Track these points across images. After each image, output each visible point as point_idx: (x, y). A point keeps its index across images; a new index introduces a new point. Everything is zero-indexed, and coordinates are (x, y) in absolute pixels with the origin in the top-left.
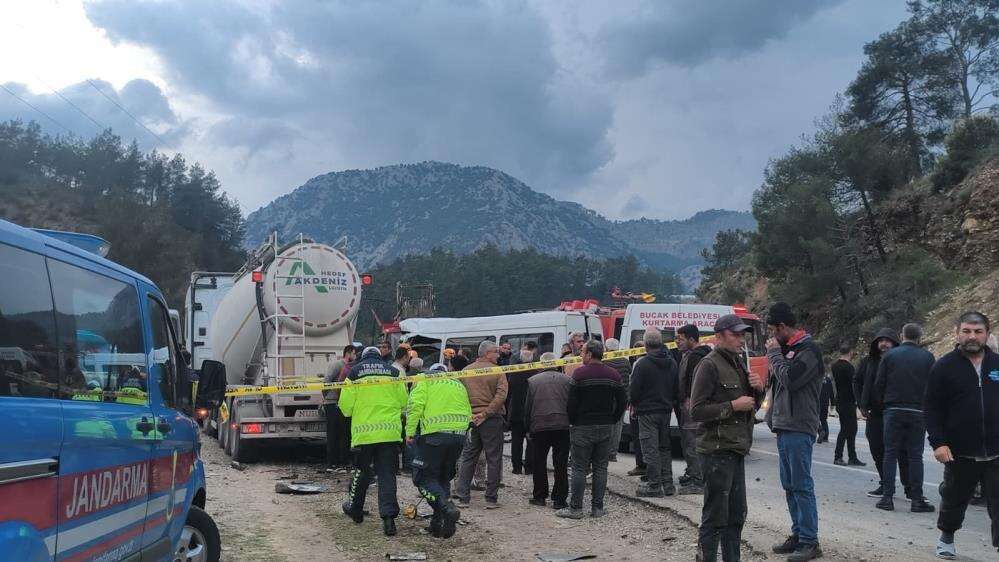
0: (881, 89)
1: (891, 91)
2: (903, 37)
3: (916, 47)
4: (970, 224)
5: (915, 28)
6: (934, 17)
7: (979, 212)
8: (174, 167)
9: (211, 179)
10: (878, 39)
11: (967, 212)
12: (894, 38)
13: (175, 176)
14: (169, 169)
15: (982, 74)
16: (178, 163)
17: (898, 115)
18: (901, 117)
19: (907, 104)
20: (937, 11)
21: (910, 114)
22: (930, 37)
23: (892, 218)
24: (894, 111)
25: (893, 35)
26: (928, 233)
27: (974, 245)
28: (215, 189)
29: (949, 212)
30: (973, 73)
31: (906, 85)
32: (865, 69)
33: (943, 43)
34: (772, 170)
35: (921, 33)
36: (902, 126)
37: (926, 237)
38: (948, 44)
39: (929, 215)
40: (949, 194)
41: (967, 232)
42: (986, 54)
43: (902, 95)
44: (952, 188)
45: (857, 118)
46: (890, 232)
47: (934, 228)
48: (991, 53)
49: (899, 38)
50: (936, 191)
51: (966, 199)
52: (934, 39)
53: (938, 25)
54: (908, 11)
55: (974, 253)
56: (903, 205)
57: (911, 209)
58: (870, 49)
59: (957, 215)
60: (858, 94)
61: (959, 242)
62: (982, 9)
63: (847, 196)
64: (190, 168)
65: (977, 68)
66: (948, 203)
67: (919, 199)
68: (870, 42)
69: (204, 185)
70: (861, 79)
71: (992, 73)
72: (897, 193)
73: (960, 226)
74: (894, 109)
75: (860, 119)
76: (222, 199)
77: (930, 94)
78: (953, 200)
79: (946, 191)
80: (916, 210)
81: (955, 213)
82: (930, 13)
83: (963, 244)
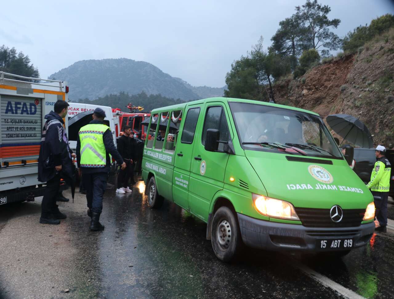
0: (284, 39)
1: (288, 41)
2: (294, 20)
3: (298, 24)
4: (305, 92)
5: (298, 17)
6: (305, 14)
7: (308, 87)
8: (12, 52)
9: (27, 58)
10: (284, 20)
11: (304, 87)
12: (290, 20)
13: (12, 56)
14: (9, 53)
15: (320, 38)
16: (13, 51)
17: (290, 50)
18: (291, 51)
19: (293, 46)
20: (306, 11)
21: (294, 50)
22: (303, 21)
23: (279, 88)
24: (288, 49)
25: (290, 19)
26: (291, 95)
27: (305, 100)
28: (29, 62)
29: (298, 87)
30: (317, 37)
31: (293, 39)
32: (279, 31)
33: (307, 24)
34: (234, 64)
35: (300, 19)
36: (290, 55)
37: (290, 96)
38: (309, 24)
39: (292, 87)
40: (299, 79)
41: (303, 95)
42: (322, 30)
43: (292, 43)
44: (300, 77)
45: (275, 50)
46: (278, 93)
47: (293, 93)
48: (324, 30)
49: (292, 20)
50: (295, 78)
51: (304, 81)
52: (304, 22)
53: (306, 17)
54: (295, 10)
55: (305, 103)
56: (284, 83)
57: (286, 85)
58: (282, 24)
59: (301, 88)
60: (276, 40)
61: (300, 99)
62: (322, 12)
63: (263, 78)
64: (18, 53)
65: (318, 35)
66: (298, 83)
67: (289, 81)
68: (281, 21)
69: (24, 60)
70: (277, 35)
71: (324, 38)
72: (282, 78)
73: (301, 92)
74: (289, 48)
75: (276, 50)
76: (31, 67)
77: (301, 43)
78: (300, 82)
79: (298, 78)
80: (288, 85)
81: (300, 87)
82: (303, 12)
83: (302, 99)
